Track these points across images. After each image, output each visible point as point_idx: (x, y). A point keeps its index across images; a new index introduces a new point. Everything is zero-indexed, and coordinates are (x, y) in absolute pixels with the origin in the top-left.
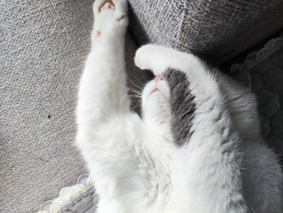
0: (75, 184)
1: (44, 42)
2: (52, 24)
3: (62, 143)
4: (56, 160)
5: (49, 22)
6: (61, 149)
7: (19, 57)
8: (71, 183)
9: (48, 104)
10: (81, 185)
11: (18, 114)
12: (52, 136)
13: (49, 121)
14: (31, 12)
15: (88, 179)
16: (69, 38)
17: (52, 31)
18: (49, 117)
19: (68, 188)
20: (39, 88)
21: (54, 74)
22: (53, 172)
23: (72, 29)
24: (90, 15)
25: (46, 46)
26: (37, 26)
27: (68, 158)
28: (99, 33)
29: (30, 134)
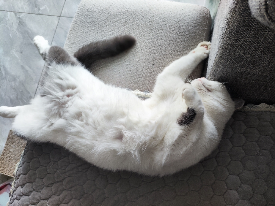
0: (142, 92)
1: (172, 42)
2: (180, 39)
3: (149, 76)
4: (142, 79)
5: (180, 37)
6: (147, 77)
7: (161, 40)
8: (140, 90)
9: (156, 61)
10: (144, 93)
11: (145, 57)
12: (148, 71)
13: (152, 66)
14: (177, 30)
15: (148, 93)
16: (181, 46)
17: (178, 40)
18: (153, 65)
19: (139, 91)
20: (158, 54)
21: (166, 53)
22: (138, 82)
23: (185, 45)
24: (195, 45)
25: (172, 43)
26: (175, 36)
27: (147, 82)
28: (194, 52)
29: (143, 65)
